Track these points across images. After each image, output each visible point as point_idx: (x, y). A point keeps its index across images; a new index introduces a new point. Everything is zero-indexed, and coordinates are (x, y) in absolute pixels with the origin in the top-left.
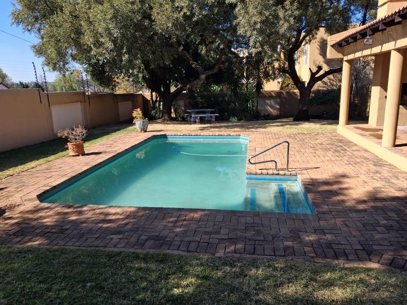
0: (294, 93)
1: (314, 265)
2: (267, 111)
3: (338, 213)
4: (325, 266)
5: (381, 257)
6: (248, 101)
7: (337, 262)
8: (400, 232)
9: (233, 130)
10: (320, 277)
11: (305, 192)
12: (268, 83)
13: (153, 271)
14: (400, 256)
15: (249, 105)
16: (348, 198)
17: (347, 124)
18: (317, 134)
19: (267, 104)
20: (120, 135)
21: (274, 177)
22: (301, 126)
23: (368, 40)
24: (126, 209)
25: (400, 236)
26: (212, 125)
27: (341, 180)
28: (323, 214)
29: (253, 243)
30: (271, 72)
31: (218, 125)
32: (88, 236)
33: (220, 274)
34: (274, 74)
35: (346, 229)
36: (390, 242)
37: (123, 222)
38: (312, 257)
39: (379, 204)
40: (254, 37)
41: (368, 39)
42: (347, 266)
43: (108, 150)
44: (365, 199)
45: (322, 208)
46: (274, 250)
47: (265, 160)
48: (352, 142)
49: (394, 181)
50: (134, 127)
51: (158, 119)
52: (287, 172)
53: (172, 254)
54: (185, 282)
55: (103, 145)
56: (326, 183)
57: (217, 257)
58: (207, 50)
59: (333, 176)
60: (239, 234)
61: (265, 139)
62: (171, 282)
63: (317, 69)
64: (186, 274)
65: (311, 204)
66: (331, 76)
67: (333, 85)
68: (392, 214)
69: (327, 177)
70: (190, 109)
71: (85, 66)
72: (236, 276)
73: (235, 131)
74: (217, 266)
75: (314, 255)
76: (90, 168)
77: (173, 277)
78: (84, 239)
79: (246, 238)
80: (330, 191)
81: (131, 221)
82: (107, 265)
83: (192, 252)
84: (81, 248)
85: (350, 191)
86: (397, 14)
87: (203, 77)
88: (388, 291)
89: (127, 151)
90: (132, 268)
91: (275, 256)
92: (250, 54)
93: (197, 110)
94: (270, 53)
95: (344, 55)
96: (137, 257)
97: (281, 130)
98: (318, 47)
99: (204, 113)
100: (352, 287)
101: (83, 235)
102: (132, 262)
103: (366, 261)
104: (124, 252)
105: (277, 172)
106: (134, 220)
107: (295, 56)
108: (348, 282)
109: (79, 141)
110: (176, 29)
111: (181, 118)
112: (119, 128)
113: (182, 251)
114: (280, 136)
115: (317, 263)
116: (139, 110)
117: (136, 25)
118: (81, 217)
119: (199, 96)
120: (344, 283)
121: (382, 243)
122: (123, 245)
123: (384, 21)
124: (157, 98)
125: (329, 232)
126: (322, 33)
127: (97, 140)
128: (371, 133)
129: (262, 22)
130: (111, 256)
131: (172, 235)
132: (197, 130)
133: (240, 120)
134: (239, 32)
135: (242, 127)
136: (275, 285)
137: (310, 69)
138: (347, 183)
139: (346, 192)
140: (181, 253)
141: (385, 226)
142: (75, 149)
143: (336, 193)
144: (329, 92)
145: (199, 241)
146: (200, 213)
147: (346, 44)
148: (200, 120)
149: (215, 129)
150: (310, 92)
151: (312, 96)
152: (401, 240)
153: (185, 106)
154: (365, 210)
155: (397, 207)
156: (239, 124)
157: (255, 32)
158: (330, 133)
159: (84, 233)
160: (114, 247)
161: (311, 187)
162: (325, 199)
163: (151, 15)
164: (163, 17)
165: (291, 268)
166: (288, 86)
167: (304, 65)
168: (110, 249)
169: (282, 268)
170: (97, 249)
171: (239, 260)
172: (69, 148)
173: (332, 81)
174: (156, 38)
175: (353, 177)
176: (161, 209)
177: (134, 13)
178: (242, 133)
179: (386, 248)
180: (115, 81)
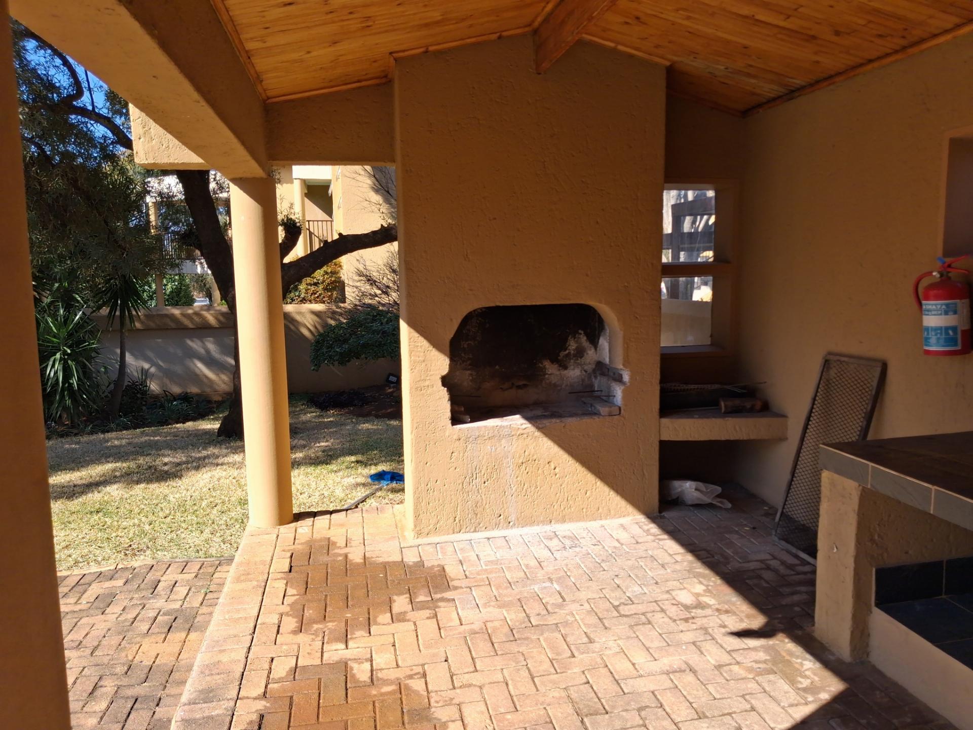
19: (194, 355)
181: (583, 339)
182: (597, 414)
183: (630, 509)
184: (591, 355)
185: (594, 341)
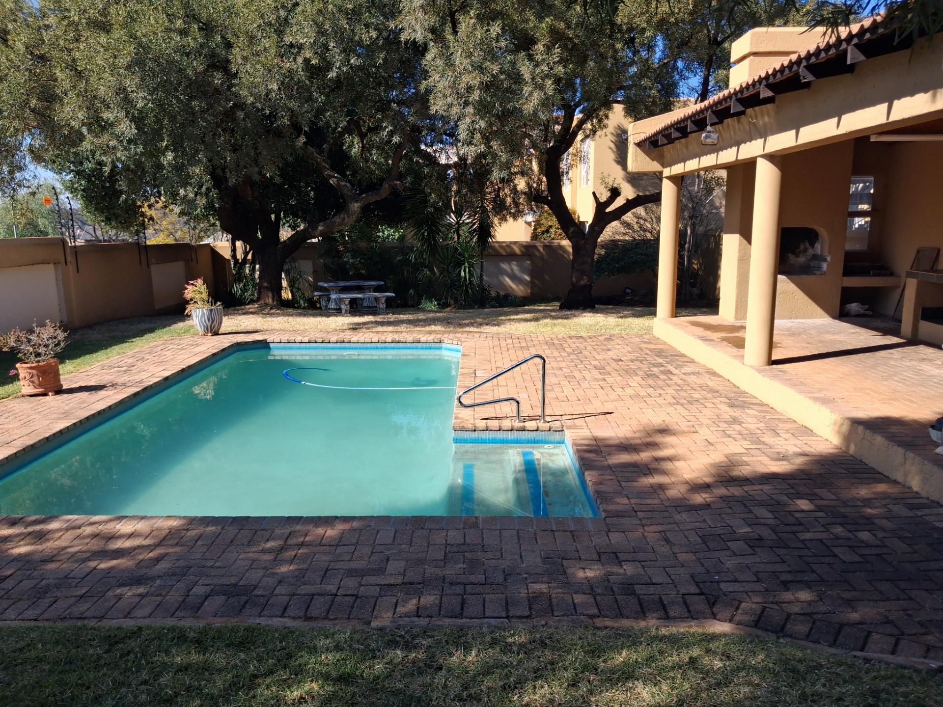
0: (561, 247)
1: (594, 634)
2: (503, 285)
3: (649, 515)
4: (618, 636)
5: (737, 608)
6: (459, 264)
7: (643, 624)
8: (776, 550)
9: (428, 329)
10: (605, 661)
11: (581, 468)
12: (504, 225)
13: (220, 671)
14: (776, 603)
15: (463, 274)
16: (673, 479)
17: (675, 314)
18: (610, 338)
19: (504, 273)
20: (151, 344)
21: (515, 435)
22: (576, 320)
23: (709, 135)
24: (160, 523)
25: (779, 560)
26: (379, 318)
27: (659, 439)
28: (618, 516)
29: (459, 589)
30: (509, 200)
31: (392, 317)
32: (59, 594)
33: (379, 667)
34: (516, 204)
35: (664, 549)
36: (756, 574)
37: (151, 555)
38: (592, 617)
39: (736, 491)
40: (468, 120)
41: (709, 132)
42: (664, 631)
43: (120, 380)
44: (708, 480)
45: (618, 503)
46: (507, 604)
47: (497, 398)
48: (684, 356)
49: (768, 439)
50: (188, 323)
51: (249, 304)
52: (541, 425)
53: (267, 625)
54: (295, 693)
55: (110, 367)
56: (626, 447)
57: (374, 629)
58: (363, 147)
59: (639, 431)
60: (430, 571)
61: (497, 349)
62: (262, 695)
63: (609, 194)
64: (299, 674)
65: (592, 493)
66: (640, 210)
67: (645, 230)
68: (763, 513)
69: (629, 434)
70: (326, 282)
71: (68, 178)
72: (418, 669)
73: (430, 333)
74: (373, 651)
75: (595, 611)
76: (74, 424)
77: (268, 680)
78: (47, 601)
79: (444, 579)
80: (634, 465)
81: (171, 550)
82: (102, 662)
83: (316, 619)
84: (39, 624)
85: (678, 464)
86: (764, 82)
87: (355, 206)
88: (749, 684)
89: (167, 382)
90: (165, 667)
91: (507, 617)
92: (462, 159)
93: (342, 284)
94: (504, 157)
95: (664, 166)
96: (180, 638)
97: (532, 329)
98: (613, 146)
99: (360, 289)
100: (673, 678)
101: (46, 590)
102: (167, 652)
103: (705, 618)
104: (149, 627)
105: (522, 424)
106: (177, 549)
107: (563, 166)
108: (664, 668)
109: (47, 359)
110: (289, 98)
111: (305, 301)
112: (152, 326)
113: (294, 618)
114: (530, 344)
115: (599, 628)
116: (200, 282)
117: (191, 83)
118: (44, 546)
119: (346, 250)
120: (655, 672)
121: (741, 577)
122: (147, 611)
123: (739, 96)
124: (246, 253)
125: (629, 557)
126: (617, 115)
127: (94, 355)
128: (724, 335)
129: (486, 87)
130: (112, 640)
131: (271, 581)
132: (343, 331)
133: (443, 306)
134: (433, 109)
135: (447, 322)
136: (504, 688)
137: (594, 194)
138: (672, 446)
139: (668, 466)
140: (289, 623)
141: (746, 539)
142: (35, 379)
143: (647, 469)
144: (637, 244)
145: (334, 591)
146: (340, 527)
147: (666, 142)
148: (351, 307)
149: (385, 328)
150: (595, 244)
151: (600, 255)
152: (779, 568)
153: (315, 273)
154: (707, 506)
155: (773, 496)
156: (441, 315)
157: (470, 110)
158: (637, 335)
159: (48, 586)
160: (125, 617)
161: (591, 456)
162: (623, 484)
163: (228, 61)
164: (258, 67)
165: (544, 645)
166: (547, 231)
167: (584, 186)
168: (115, 623)
169: (522, 646)
170: (79, 623)
171: (425, 633)
172: (21, 376)
173: (642, 222)
174: (241, 115)
175: (683, 433)
176: (247, 519)
177: (188, 55)
178: (446, 336)
179: (748, 587)
180: (143, 215)
181: (807, 244)
182: (815, 274)
183: (826, 315)
184: (811, 252)
185: (812, 245)
